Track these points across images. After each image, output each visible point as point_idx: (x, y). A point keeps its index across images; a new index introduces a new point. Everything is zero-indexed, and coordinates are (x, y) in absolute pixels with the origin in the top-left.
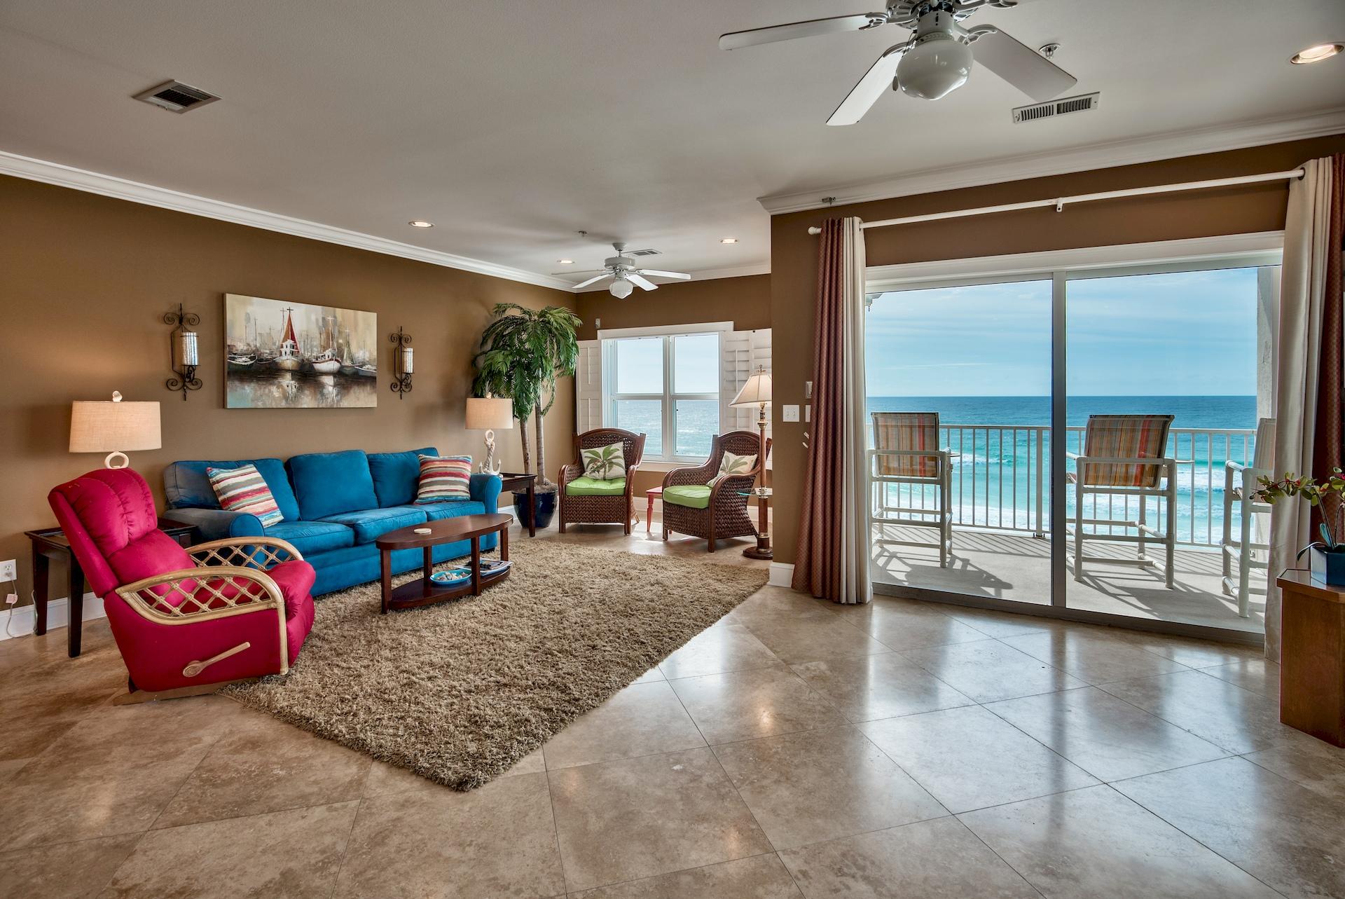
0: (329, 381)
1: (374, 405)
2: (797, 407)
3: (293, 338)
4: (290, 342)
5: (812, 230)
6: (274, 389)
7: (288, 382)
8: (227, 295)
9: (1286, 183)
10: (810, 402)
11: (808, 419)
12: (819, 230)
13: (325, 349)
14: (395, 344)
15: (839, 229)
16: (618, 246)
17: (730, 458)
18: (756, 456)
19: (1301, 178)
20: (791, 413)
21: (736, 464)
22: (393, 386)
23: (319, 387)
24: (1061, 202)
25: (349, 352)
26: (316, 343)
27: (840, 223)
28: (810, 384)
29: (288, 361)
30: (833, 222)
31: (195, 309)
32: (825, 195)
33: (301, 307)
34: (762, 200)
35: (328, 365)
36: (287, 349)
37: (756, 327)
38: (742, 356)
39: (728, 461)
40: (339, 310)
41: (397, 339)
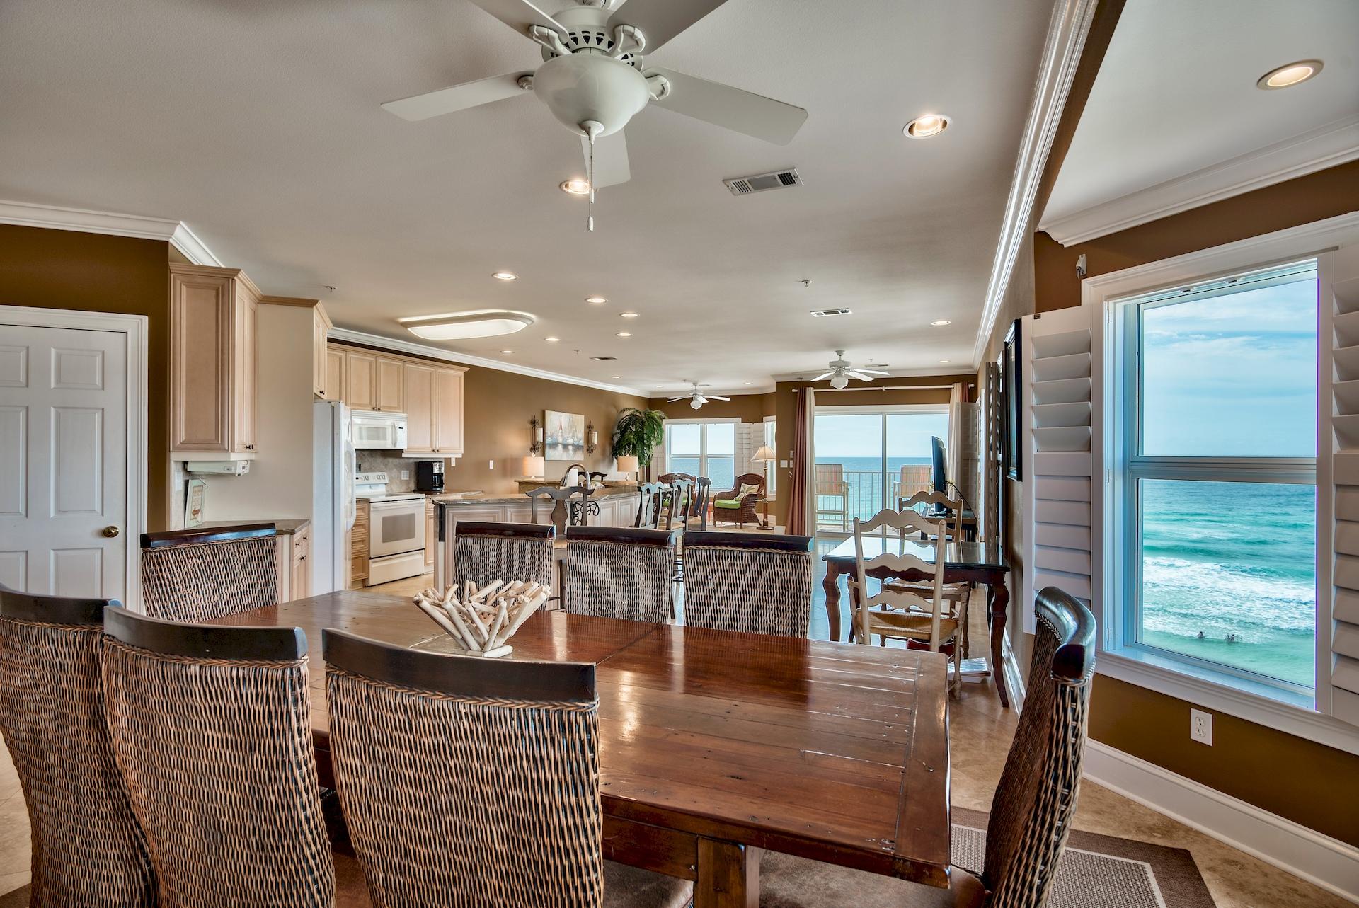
0: (570, 448)
1: (582, 459)
2: (787, 460)
3: (562, 429)
4: (561, 431)
5: (794, 390)
6: (556, 451)
7: (560, 447)
8: (546, 412)
9: (950, 389)
10: (792, 459)
11: (791, 466)
12: (796, 391)
13: (570, 433)
14: (588, 430)
15: (804, 391)
16: (695, 384)
17: (745, 487)
18: (760, 485)
19: (954, 388)
20: (784, 464)
21: (749, 489)
22: (587, 450)
23: (568, 449)
24: (884, 388)
25: (577, 435)
26: (568, 431)
27: (805, 389)
28: (792, 452)
29: (560, 440)
30: (802, 388)
31: (538, 418)
32: (799, 376)
33: (563, 414)
34: (774, 376)
35: (570, 441)
36: (560, 434)
37: (753, 422)
38: (747, 436)
39: (744, 488)
40: (574, 415)
41: (589, 428)
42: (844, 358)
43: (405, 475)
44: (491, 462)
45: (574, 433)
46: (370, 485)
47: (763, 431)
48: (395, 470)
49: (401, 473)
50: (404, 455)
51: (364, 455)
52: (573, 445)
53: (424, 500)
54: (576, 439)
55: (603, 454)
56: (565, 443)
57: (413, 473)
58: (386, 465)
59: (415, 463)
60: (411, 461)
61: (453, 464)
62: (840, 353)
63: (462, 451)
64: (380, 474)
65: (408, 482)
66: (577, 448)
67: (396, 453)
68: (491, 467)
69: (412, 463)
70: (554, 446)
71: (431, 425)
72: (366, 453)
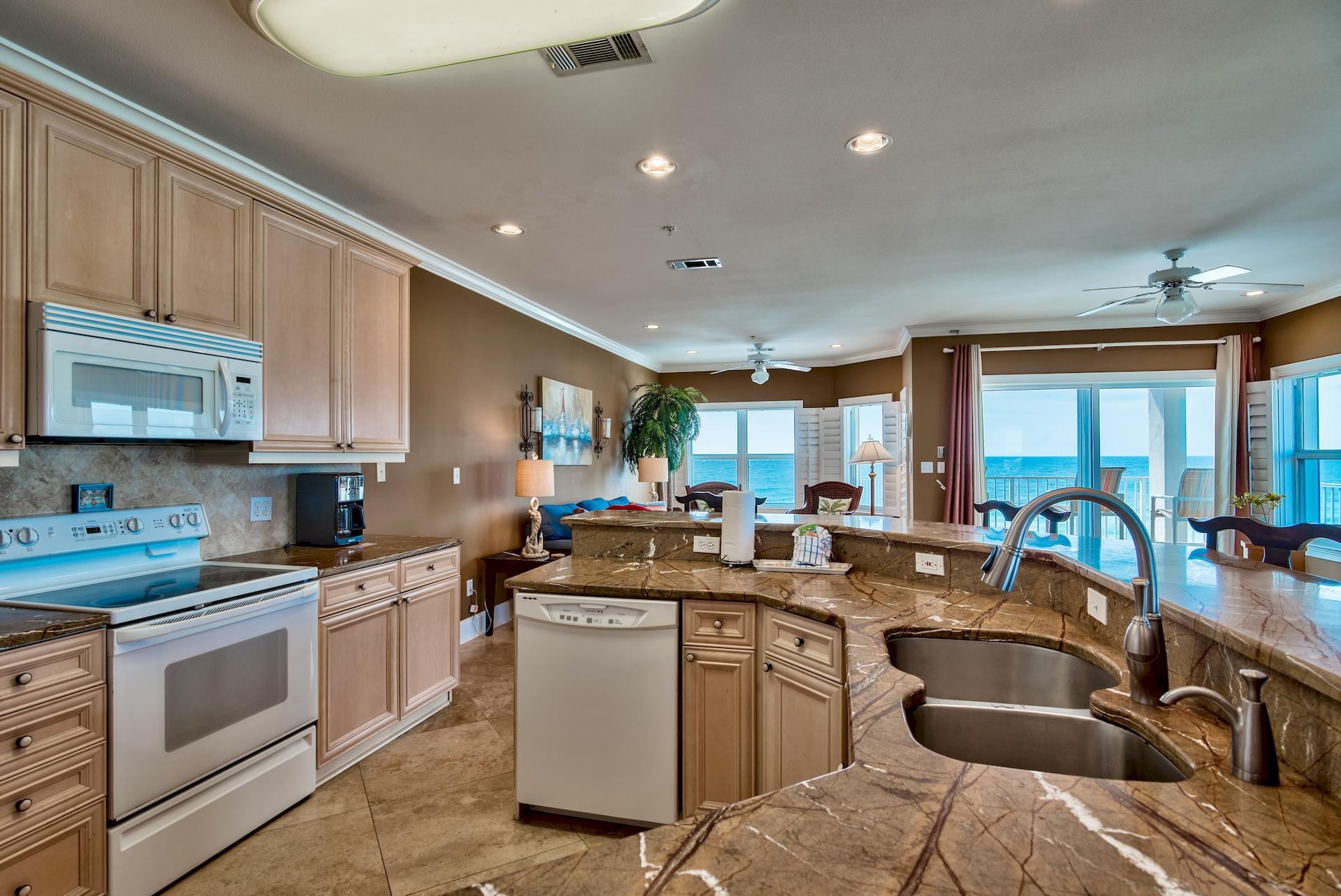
0: (576, 443)
2: (932, 463)
3: (564, 412)
4: (563, 413)
5: (946, 350)
6: (558, 449)
8: (545, 380)
9: (1216, 345)
10: (941, 460)
11: (940, 471)
12: (952, 351)
13: (574, 418)
14: (597, 415)
15: (968, 351)
16: (758, 350)
17: (825, 501)
18: (851, 499)
19: (1224, 344)
20: (927, 467)
21: (835, 505)
22: (595, 449)
24: (1101, 346)
25: (583, 422)
26: (572, 415)
27: (969, 347)
28: (942, 448)
30: (964, 347)
31: (531, 390)
32: (953, 329)
33: (567, 387)
34: (908, 328)
35: (575, 433)
36: (562, 420)
37: (824, 406)
38: (814, 427)
39: (827, 503)
40: (580, 388)
41: (598, 411)
42: (1181, 263)
43: (261, 509)
44: (457, 471)
45: (580, 420)
46: (147, 548)
47: (840, 420)
48: (231, 497)
49: (248, 504)
50: (254, 458)
51: (126, 460)
52: (579, 439)
53: (315, 586)
54: (582, 431)
55: (613, 454)
56: (568, 435)
57: (283, 503)
58: (203, 486)
59: (290, 477)
60: (278, 472)
61: (381, 477)
62: (1174, 255)
63: (406, 446)
64: (179, 510)
65: (269, 526)
66: (584, 442)
67: (232, 452)
68: (457, 480)
69: (279, 477)
70: (554, 439)
71: (332, 381)
72: (133, 453)
